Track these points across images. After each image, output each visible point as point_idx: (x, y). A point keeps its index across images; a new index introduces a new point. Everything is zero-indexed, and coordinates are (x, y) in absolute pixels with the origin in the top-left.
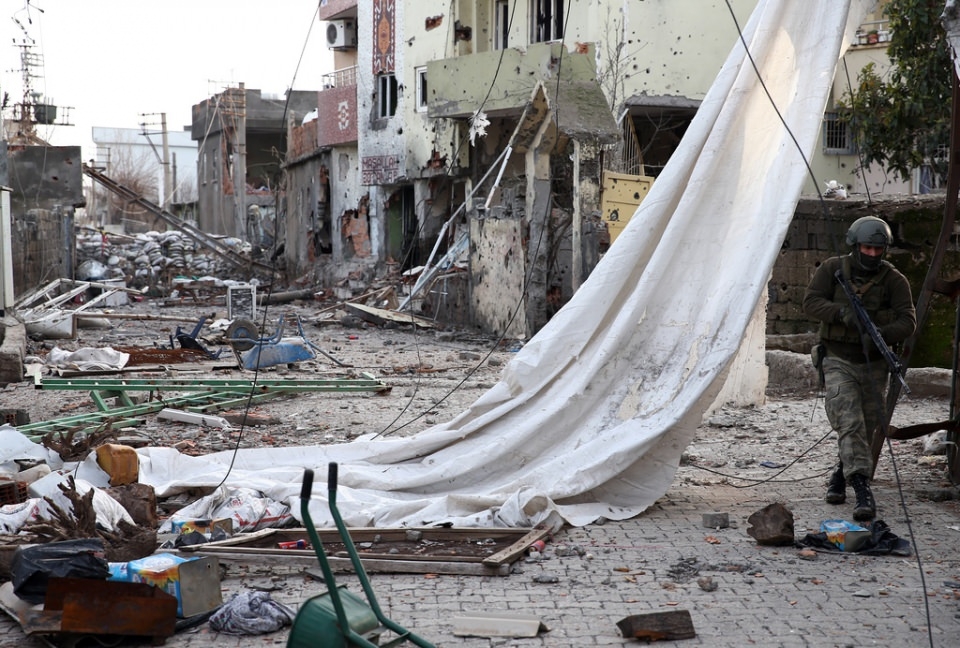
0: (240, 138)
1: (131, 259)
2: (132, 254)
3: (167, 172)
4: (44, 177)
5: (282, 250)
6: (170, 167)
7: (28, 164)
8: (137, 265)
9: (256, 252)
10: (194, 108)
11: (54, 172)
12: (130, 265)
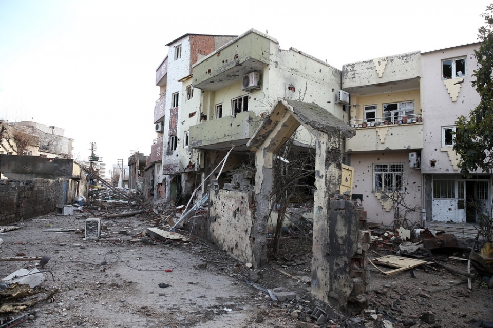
0: (137, 164)
1: (105, 194)
2: (105, 192)
3: (123, 173)
4: (61, 169)
5: (143, 193)
6: (124, 172)
7: (56, 165)
8: (106, 196)
9: (137, 193)
10: (129, 158)
11: (64, 167)
12: (104, 196)
